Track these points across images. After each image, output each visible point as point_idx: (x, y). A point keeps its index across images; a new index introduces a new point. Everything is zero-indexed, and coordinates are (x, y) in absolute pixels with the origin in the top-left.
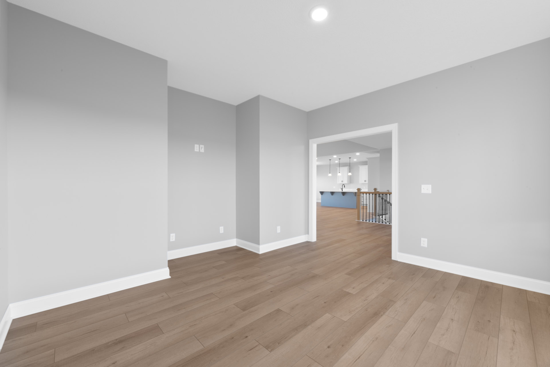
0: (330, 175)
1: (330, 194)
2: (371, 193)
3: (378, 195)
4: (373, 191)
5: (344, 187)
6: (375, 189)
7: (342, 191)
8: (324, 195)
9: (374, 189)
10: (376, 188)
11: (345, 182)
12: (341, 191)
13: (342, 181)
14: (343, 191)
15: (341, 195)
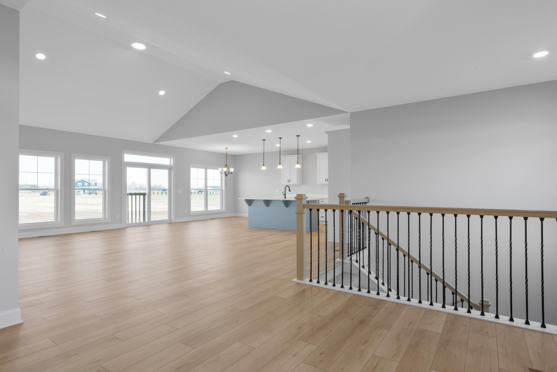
0: (264, 168)
1: (263, 205)
2: (330, 206)
3: (346, 212)
4: (336, 202)
5: (290, 191)
6: (342, 196)
7: (285, 198)
8: (254, 205)
9: (338, 196)
10: (343, 194)
11: (294, 181)
12: (282, 198)
13: (289, 181)
14: (287, 199)
15: (283, 205)
